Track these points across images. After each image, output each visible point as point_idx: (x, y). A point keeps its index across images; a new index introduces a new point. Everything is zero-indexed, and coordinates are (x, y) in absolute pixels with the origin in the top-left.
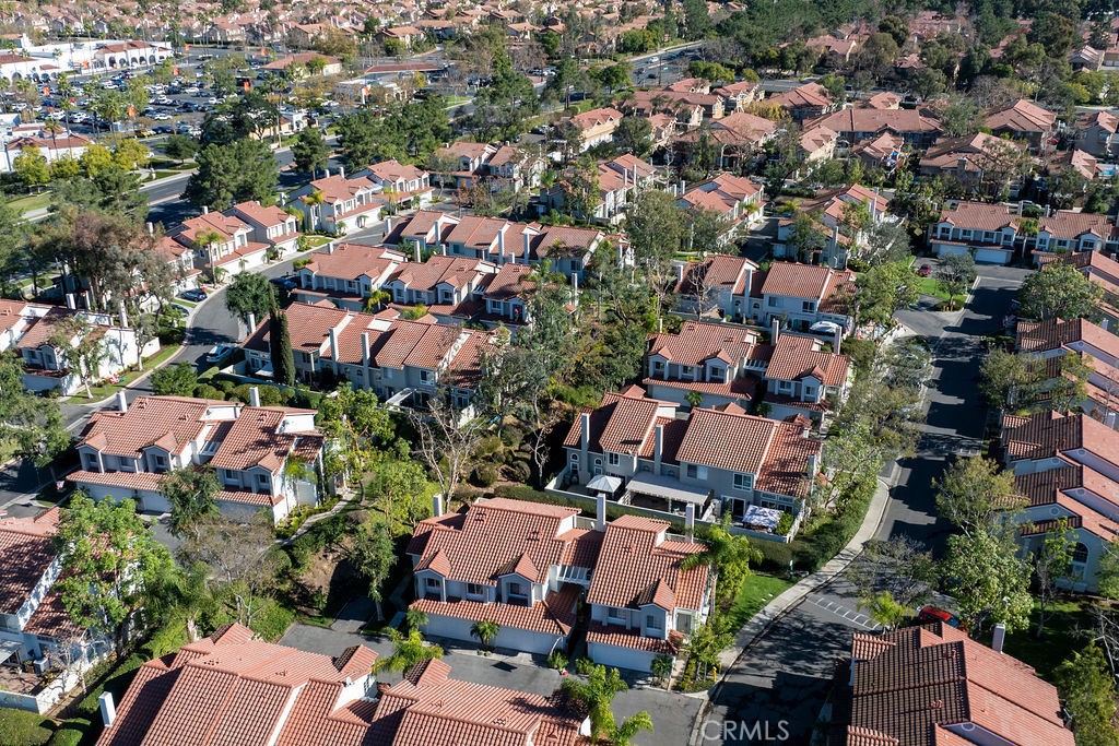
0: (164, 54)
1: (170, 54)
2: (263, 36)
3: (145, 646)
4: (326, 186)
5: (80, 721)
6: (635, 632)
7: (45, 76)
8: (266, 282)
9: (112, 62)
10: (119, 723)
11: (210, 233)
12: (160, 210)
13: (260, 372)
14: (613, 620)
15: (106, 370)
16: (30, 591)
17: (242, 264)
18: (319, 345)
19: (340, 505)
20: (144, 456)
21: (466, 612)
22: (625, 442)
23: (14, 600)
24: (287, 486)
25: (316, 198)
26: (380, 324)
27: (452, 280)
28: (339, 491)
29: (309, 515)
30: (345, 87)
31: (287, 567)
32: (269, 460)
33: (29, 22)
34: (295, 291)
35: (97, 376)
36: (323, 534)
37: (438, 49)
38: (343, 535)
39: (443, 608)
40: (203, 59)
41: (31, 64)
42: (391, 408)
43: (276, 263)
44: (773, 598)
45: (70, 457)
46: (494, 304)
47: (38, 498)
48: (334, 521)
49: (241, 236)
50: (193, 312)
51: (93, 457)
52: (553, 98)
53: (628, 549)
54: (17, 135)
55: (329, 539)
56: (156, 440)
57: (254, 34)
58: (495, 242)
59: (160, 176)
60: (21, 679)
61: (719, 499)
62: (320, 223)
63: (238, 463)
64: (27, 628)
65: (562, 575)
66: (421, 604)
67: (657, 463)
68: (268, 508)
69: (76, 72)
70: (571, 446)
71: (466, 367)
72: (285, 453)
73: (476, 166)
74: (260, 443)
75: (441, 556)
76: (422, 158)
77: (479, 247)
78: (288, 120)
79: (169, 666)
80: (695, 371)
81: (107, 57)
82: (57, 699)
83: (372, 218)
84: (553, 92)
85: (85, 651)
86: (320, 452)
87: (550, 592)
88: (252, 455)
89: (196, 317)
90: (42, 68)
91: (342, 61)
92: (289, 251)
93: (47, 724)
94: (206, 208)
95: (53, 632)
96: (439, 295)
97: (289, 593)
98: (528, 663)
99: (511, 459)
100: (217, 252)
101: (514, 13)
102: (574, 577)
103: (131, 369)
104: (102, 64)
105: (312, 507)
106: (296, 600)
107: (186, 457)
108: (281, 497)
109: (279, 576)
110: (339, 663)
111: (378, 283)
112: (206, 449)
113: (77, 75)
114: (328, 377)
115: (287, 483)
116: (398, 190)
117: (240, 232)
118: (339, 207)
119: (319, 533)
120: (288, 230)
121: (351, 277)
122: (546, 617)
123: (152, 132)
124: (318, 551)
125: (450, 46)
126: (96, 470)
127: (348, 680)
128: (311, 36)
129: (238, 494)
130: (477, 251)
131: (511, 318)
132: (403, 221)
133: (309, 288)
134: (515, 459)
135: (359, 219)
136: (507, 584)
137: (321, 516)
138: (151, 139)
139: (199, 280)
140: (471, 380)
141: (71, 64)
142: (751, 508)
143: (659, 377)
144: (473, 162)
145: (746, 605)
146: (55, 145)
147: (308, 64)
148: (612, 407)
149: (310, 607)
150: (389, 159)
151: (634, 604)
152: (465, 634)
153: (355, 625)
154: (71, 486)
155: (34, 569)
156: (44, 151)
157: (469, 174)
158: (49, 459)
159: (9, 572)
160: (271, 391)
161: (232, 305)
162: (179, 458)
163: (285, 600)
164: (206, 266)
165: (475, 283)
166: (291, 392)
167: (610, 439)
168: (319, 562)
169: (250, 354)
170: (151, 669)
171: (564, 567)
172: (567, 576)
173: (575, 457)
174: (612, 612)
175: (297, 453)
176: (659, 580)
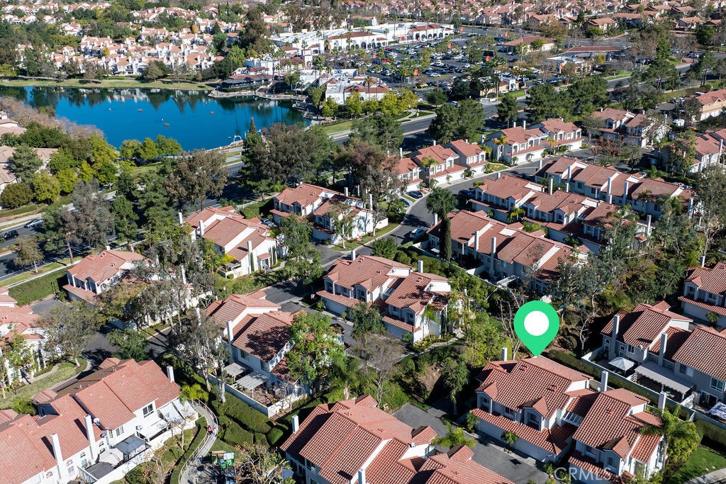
0: (448, 32)
1: (452, 32)
2: (511, 21)
3: (325, 395)
4: (510, 134)
5: (284, 426)
6: (601, 465)
7: (379, 44)
8: (450, 196)
9: (417, 36)
10: (299, 433)
11: (430, 159)
12: (415, 137)
13: (434, 250)
14: (588, 453)
15: (356, 234)
16: (277, 353)
17: (448, 178)
18: (468, 240)
19: (453, 340)
20: (355, 289)
21: (501, 423)
22: (641, 340)
23: (269, 355)
24: (425, 322)
25: (502, 140)
26: (508, 232)
27: (565, 209)
28: (455, 331)
29: (433, 342)
30: (551, 61)
31: (412, 370)
32: (416, 306)
33: (379, 8)
34: (471, 200)
35: (351, 235)
36: (436, 355)
37: (626, 33)
38: (449, 358)
39: (488, 417)
40: (471, 36)
41: (372, 37)
42: (500, 286)
43: (469, 179)
44: (714, 470)
45: (320, 282)
46: (589, 228)
47: (302, 301)
48: (445, 349)
49: (451, 161)
50: (412, 204)
51: (331, 285)
52: (692, 78)
53: (609, 411)
54: (352, 83)
55: (440, 359)
56: (362, 282)
57: (506, 21)
58: (605, 185)
59: (421, 114)
60: (266, 396)
61: (699, 392)
62: (502, 156)
63: (400, 304)
64: (272, 371)
65: (564, 417)
66: (477, 412)
67: (661, 358)
68: (411, 333)
69: (396, 42)
70: (606, 334)
71: (552, 269)
72: (425, 304)
73: (618, 126)
74: (415, 295)
75: (493, 387)
76: (584, 116)
77: (594, 187)
78: (506, 83)
79: (330, 409)
80: (717, 298)
81: (415, 33)
82: (278, 411)
83: (537, 155)
84: (693, 74)
85: (296, 390)
86: (446, 306)
87: (556, 425)
88: (408, 300)
89: (413, 208)
90: (378, 39)
91: (556, 41)
92: (479, 172)
93: (269, 423)
94: (435, 142)
95: (283, 376)
96: (556, 216)
97: (409, 385)
98: (532, 465)
99: (566, 333)
100: (435, 169)
101: (689, 8)
102: (572, 420)
103: (369, 234)
104: (411, 37)
105: (437, 337)
106: (413, 390)
107: (376, 294)
108: (419, 328)
109: (406, 374)
110: (415, 433)
111: (519, 203)
112: (387, 292)
113: (396, 44)
114: (470, 259)
115: (425, 320)
116: (558, 139)
117: (452, 159)
118: (515, 147)
119: (434, 355)
120: (480, 159)
121: (505, 197)
122: (547, 440)
123: (426, 85)
124: (432, 364)
125: (635, 31)
126: (331, 291)
127: (413, 444)
128: (541, 22)
129: (397, 321)
130: (592, 189)
131: (598, 239)
132: (550, 162)
133: (479, 200)
134: (569, 334)
135: (528, 156)
136: (529, 413)
137: (441, 344)
138: (424, 89)
139: (421, 185)
140: (553, 279)
141: (394, 37)
142: (719, 404)
143: (691, 297)
144: (616, 123)
145: (693, 469)
146: (369, 91)
147: (532, 44)
148: (640, 313)
149: (420, 396)
150: (557, 117)
151: (601, 447)
152: (498, 437)
153: (440, 413)
154: (318, 298)
155: (281, 341)
156: (363, 94)
157: (611, 131)
158: (311, 281)
159: (270, 340)
160: (436, 262)
161: (429, 206)
162: (372, 295)
163: (406, 389)
164: (427, 177)
165: (580, 212)
166: (447, 265)
167: (631, 336)
168: (431, 371)
169: (432, 237)
170: (321, 409)
171: (567, 412)
172: (568, 418)
173: (608, 342)
174: (589, 449)
175: (433, 305)
176: (623, 436)
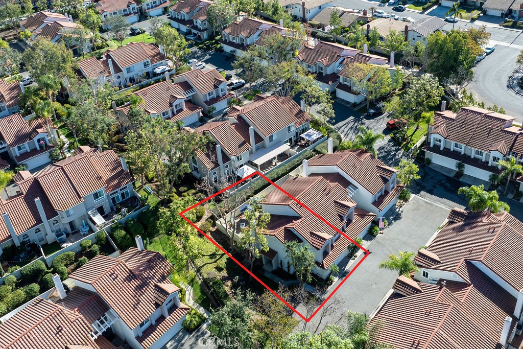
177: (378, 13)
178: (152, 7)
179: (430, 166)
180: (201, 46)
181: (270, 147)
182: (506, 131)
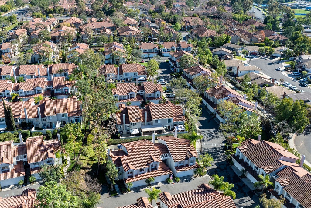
6: (187, 165)
14: (181, 165)
18: (20, 115)
21: (142, 177)
22: (137, 119)
39: (135, 179)
46: (57, 90)
53: (175, 145)
66: (128, 180)
67: (146, 122)
70: (120, 124)
71: (74, 110)
77: (32, 75)
80: (126, 97)
136: (151, 166)
148: (125, 110)
151: (187, 158)
165: (46, 85)
173: (121, 127)
176: (188, 150)
177: (286, 83)
178: (166, 52)
179: (232, 167)
180: (173, 74)
181: (155, 126)
182: (279, 161)
